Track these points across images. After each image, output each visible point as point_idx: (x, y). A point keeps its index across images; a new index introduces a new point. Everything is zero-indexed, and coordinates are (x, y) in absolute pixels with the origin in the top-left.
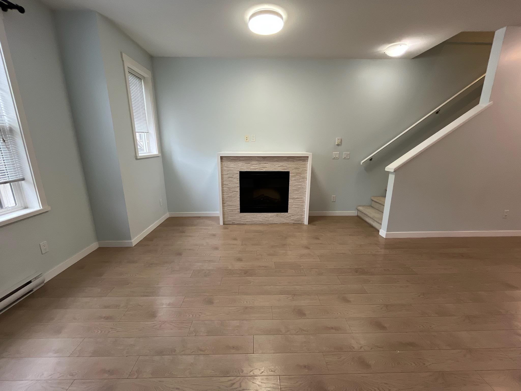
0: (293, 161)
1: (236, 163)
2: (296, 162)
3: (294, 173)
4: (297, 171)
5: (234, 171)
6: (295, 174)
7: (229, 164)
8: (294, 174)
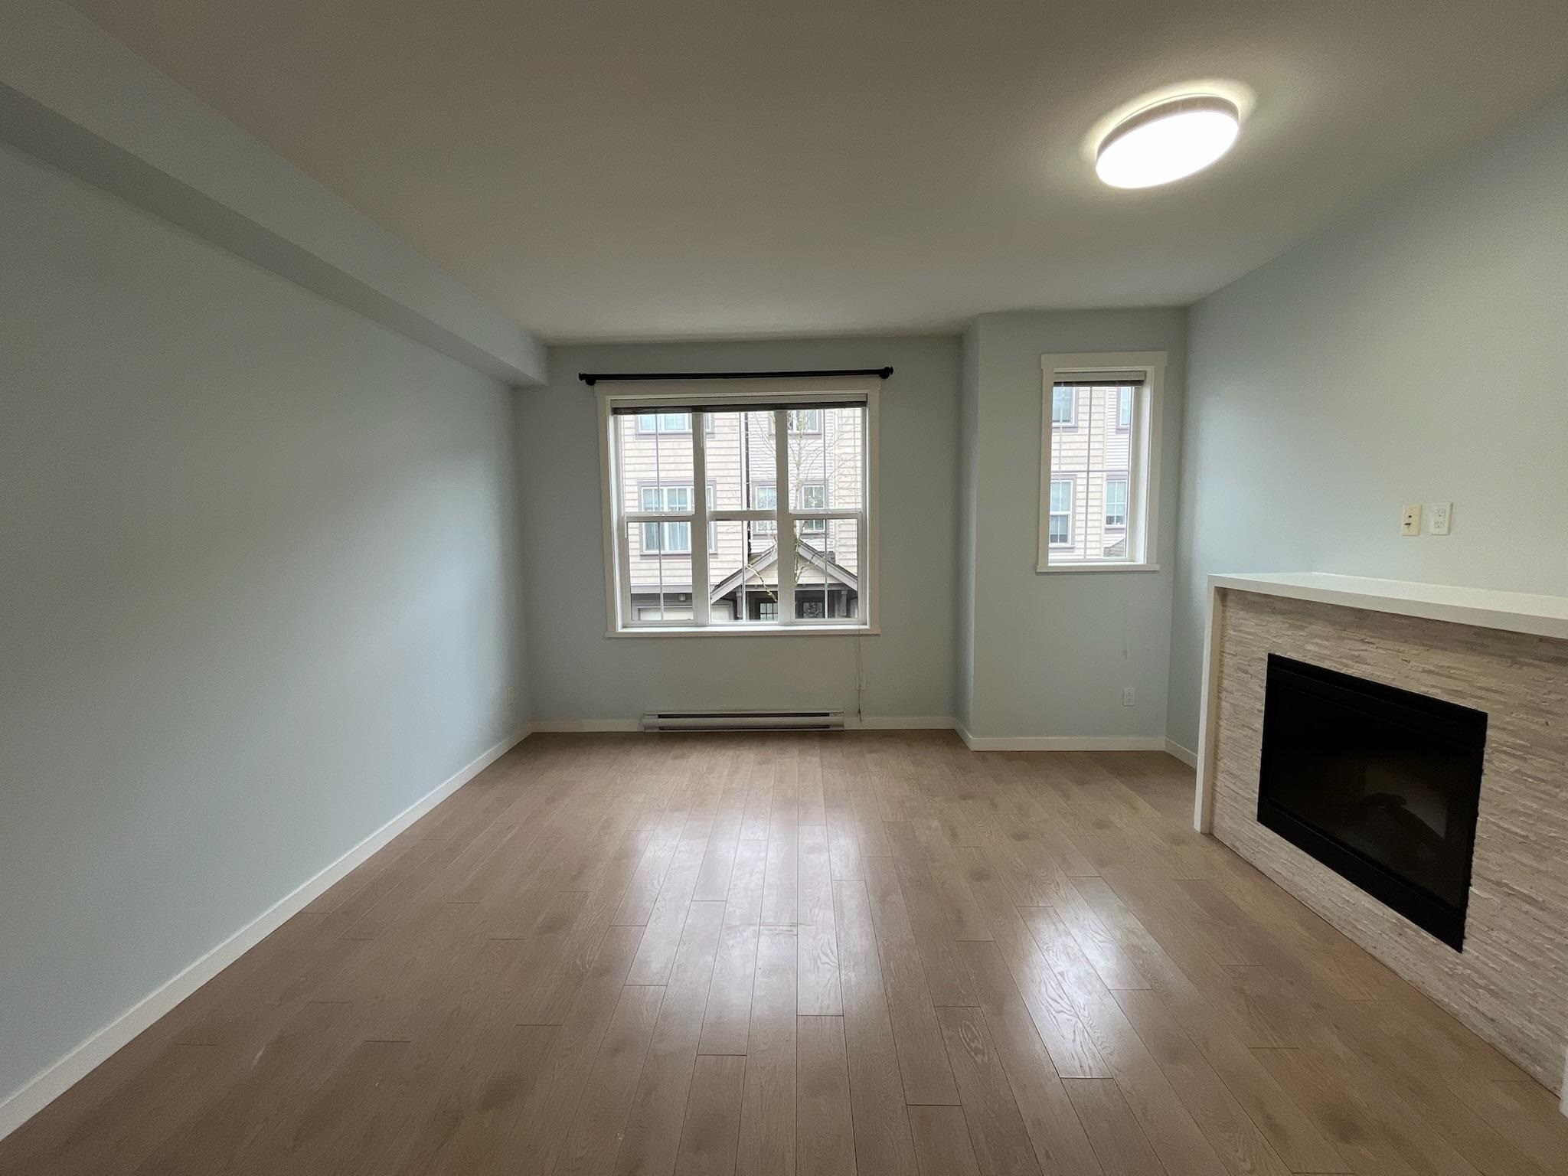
0: (1514, 661)
1: (1262, 617)
2: (1531, 665)
3: (1511, 733)
4: (1534, 727)
5: (1254, 649)
6: (1518, 741)
7: (1242, 619)
8: (1511, 740)
